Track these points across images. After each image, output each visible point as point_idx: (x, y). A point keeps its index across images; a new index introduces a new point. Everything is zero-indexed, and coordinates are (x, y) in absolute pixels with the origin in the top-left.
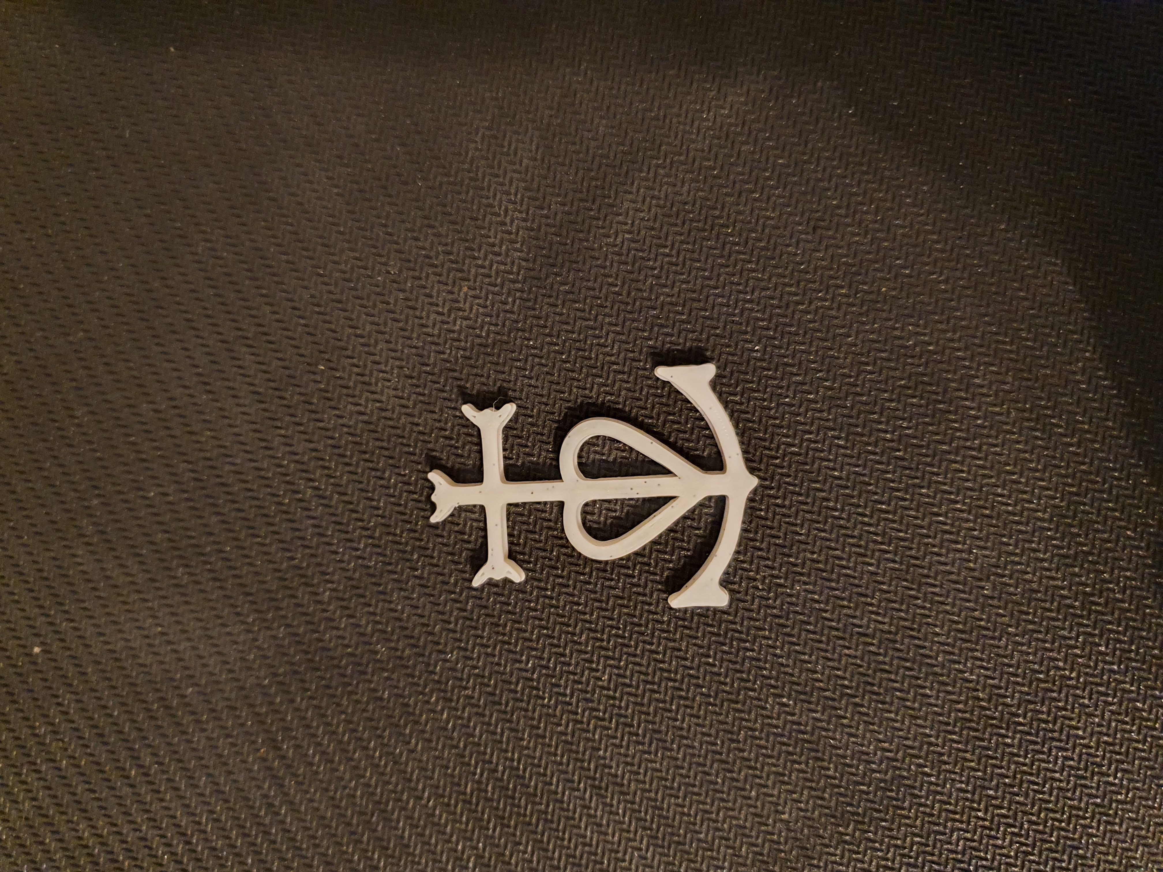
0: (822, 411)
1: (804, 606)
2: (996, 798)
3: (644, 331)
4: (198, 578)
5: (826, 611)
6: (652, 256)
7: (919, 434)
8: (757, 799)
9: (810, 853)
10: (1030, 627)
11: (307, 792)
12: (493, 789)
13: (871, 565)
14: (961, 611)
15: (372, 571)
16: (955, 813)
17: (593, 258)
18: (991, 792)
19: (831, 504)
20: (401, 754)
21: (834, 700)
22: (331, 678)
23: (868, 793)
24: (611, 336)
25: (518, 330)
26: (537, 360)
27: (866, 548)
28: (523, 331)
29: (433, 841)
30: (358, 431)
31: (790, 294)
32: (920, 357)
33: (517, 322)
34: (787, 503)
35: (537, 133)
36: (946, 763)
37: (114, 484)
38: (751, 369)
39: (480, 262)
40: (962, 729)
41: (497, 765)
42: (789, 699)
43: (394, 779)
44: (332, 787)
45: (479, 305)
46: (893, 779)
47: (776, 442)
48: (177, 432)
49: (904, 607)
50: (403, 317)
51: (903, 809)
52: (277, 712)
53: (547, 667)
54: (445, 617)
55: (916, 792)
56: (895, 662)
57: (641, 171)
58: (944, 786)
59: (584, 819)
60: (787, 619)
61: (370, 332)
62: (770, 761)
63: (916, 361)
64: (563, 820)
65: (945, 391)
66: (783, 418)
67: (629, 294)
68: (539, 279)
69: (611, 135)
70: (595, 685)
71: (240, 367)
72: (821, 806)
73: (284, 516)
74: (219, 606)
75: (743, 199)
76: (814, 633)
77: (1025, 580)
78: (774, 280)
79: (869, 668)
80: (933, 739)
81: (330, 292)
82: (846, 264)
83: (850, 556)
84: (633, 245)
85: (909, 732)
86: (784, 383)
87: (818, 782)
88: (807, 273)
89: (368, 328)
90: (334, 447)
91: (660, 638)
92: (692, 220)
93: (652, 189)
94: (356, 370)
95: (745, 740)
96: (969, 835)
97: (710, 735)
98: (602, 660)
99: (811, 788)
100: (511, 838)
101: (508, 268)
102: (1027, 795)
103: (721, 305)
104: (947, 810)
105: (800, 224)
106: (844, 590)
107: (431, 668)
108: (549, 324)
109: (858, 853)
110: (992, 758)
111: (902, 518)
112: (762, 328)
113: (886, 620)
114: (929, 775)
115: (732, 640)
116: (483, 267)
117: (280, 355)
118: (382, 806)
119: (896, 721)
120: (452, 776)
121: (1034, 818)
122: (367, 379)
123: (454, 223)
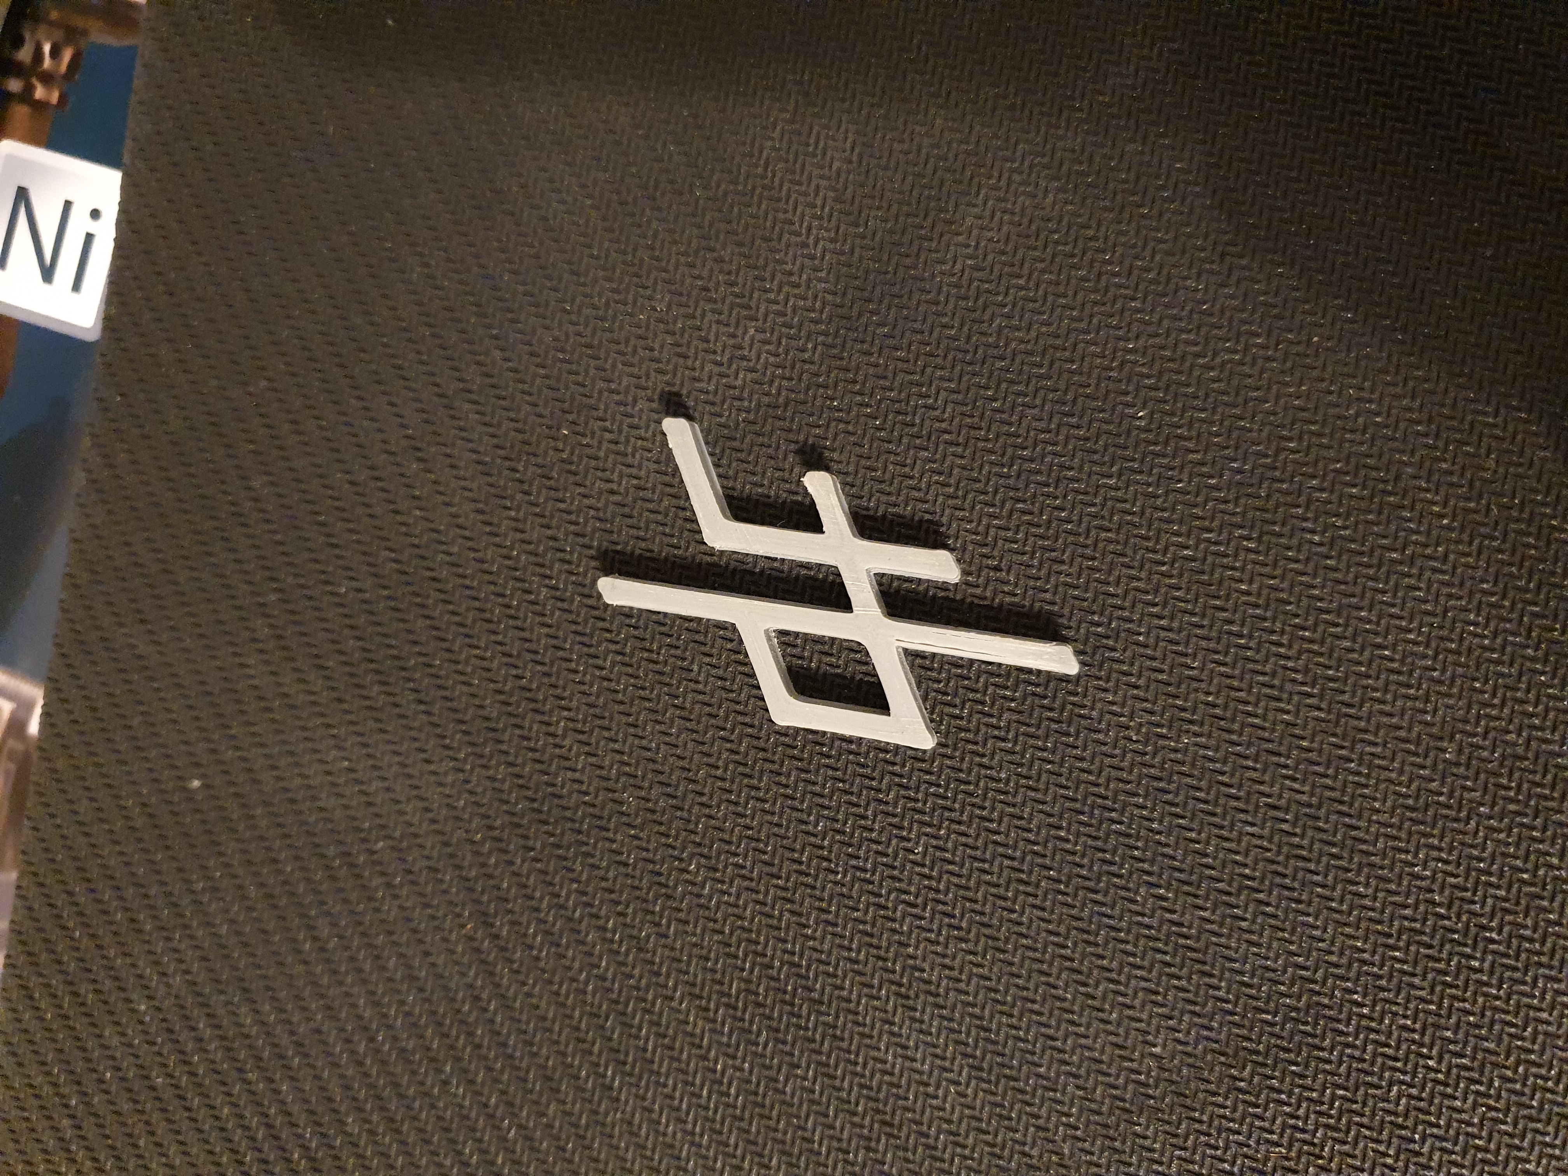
0: (1226, 502)
1: (1193, 765)
2: (1455, 1042)
3: (987, 388)
4: (397, 699)
5: (1223, 773)
6: (1002, 289)
7: (1359, 536)
8: (1119, 1024)
9: (1188, 1102)
10: (1512, 807)
11: (524, 984)
12: (766, 990)
13: (1288, 712)
14: (1411, 781)
15: (620, 696)
16: (1396, 1059)
17: (923, 291)
18: (1449, 1034)
19: (1235, 628)
20: (648, 937)
21: (1229, 894)
22: (563, 834)
23: (1272, 1025)
24: (943, 394)
25: (819, 386)
26: (841, 426)
27: (1281, 689)
28: (826, 387)
29: (685, 1055)
30: (609, 515)
31: (1187, 342)
32: (1364, 432)
33: (817, 375)
34: (1176, 625)
35: (852, 128)
36: (1383, 989)
37: (296, 575)
38: (1131, 441)
39: (772, 296)
40: (1408, 944)
41: (773, 958)
42: (1168, 890)
43: (637, 972)
44: (557, 979)
45: (769, 352)
46: (1309, 1007)
47: (1163, 542)
48: (378, 510)
49: (1330, 772)
50: (670, 367)
51: (1323, 1049)
52: (490, 876)
53: (842, 832)
54: (712, 761)
55: (1341, 1027)
56: (1316, 846)
57: (990, 177)
58: (1381, 1022)
59: (885, 1037)
60: (1170, 782)
61: (628, 387)
62: (1139, 973)
63: (1358, 437)
64: (856, 1038)
65: (1397, 478)
66: (1174, 510)
67: (969, 338)
68: (849, 318)
69: (951, 129)
70: (905, 859)
71: (461, 429)
72: (1208, 1039)
73: (511, 622)
74: (423, 736)
75: (1126, 215)
76: (1206, 802)
77: (1507, 743)
78: (1166, 323)
79: (1279, 853)
80: (1366, 956)
81: (579, 334)
82: (1264, 304)
83: (1258, 700)
84: (976, 274)
85: (1333, 943)
86: (1177, 462)
87: (1204, 1005)
88: (1211, 315)
89: (625, 381)
90: (577, 535)
91: (994, 800)
92: (1057, 243)
93: (1004, 200)
94: (607, 436)
95: (1107, 943)
96: (1414, 1091)
97: (1057, 934)
98: (915, 826)
99: (1194, 1013)
100: (787, 1059)
101: (809, 303)
102: (1499, 1041)
103: (1094, 355)
104: (1384, 1055)
105: (1203, 250)
106: (1249, 745)
107: (691, 826)
108: (860, 378)
109: (1257, 1106)
110: (1451, 986)
111: (1332, 650)
112: (1150, 388)
113: (1306, 788)
114: (1361, 1005)
115: (1092, 808)
116: (777, 303)
117: (513, 415)
118: (620, 1007)
119: (1316, 928)
120: (714, 971)
121: (1509, 1073)
122: (621, 447)
123: (740, 244)
